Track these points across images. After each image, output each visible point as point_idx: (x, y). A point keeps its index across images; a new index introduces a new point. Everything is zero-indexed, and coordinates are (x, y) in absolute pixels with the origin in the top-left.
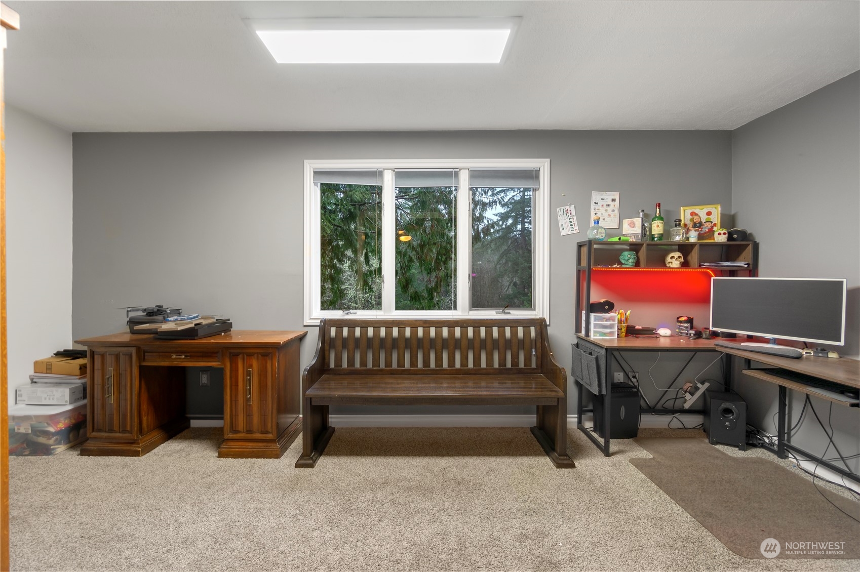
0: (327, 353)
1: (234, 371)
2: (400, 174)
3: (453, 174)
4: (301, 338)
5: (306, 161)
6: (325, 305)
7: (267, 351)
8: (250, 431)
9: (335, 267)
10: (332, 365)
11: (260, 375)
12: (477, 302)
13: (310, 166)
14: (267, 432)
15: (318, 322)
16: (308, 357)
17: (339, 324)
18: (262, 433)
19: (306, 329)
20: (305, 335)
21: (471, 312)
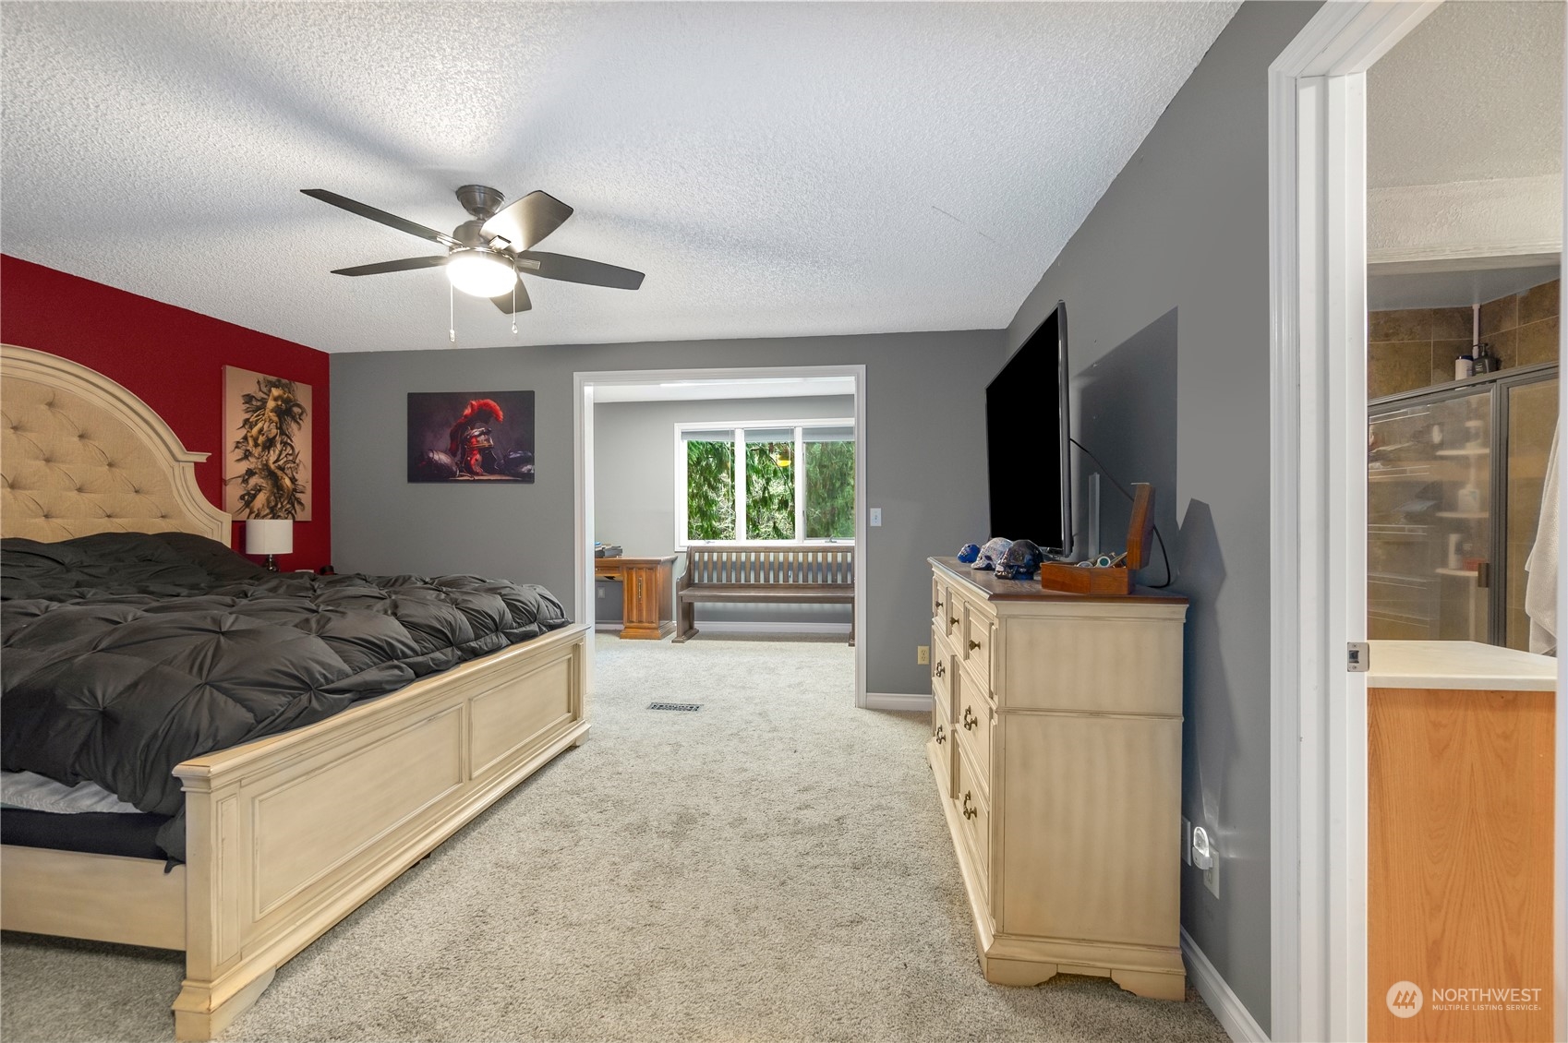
0: (692, 572)
1: (630, 580)
2: (749, 433)
3: (790, 431)
4: (673, 561)
5: (676, 424)
6: (691, 536)
7: (652, 566)
8: (640, 622)
9: (706, 497)
10: (696, 581)
11: (647, 584)
12: (811, 534)
13: (679, 428)
14: (652, 622)
15: (685, 549)
16: (679, 572)
17: (702, 550)
18: (649, 622)
19: (677, 554)
20: (676, 559)
21: (805, 541)
